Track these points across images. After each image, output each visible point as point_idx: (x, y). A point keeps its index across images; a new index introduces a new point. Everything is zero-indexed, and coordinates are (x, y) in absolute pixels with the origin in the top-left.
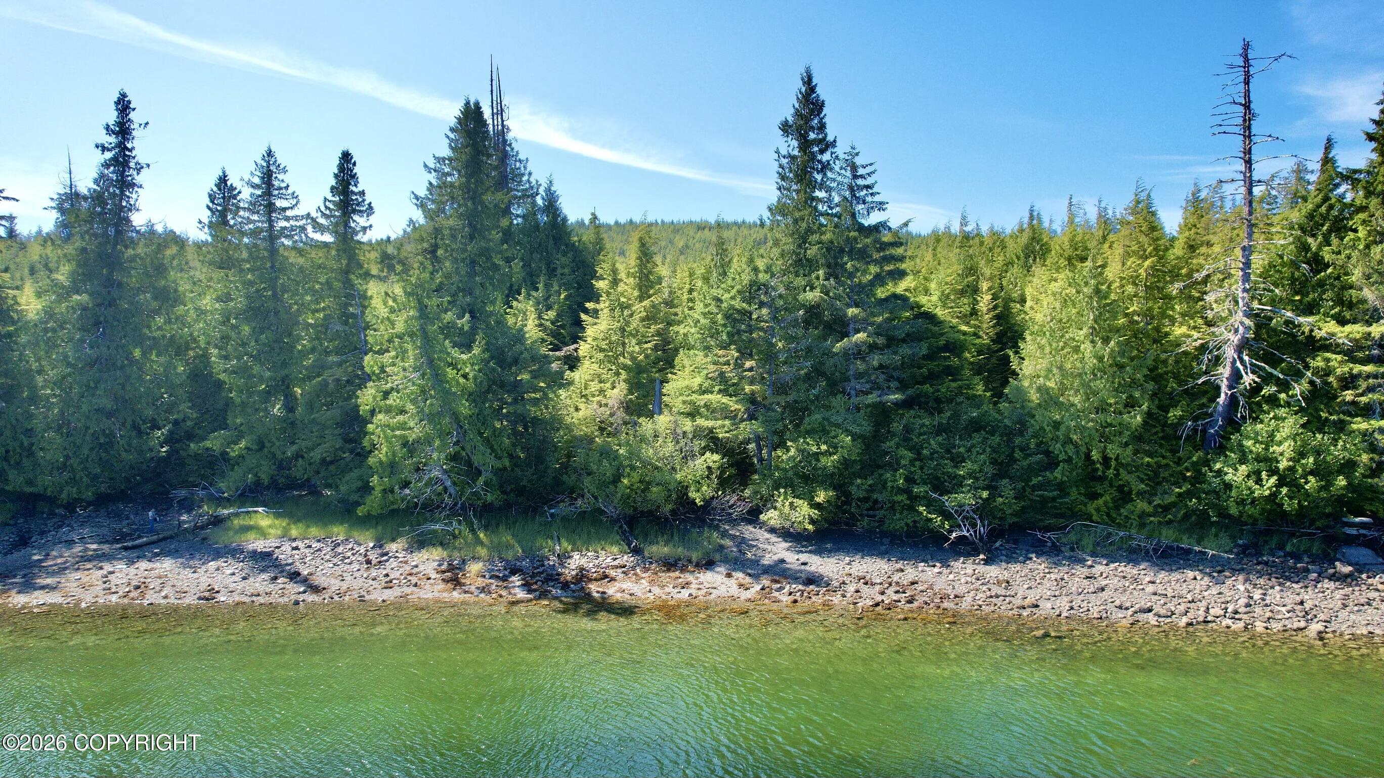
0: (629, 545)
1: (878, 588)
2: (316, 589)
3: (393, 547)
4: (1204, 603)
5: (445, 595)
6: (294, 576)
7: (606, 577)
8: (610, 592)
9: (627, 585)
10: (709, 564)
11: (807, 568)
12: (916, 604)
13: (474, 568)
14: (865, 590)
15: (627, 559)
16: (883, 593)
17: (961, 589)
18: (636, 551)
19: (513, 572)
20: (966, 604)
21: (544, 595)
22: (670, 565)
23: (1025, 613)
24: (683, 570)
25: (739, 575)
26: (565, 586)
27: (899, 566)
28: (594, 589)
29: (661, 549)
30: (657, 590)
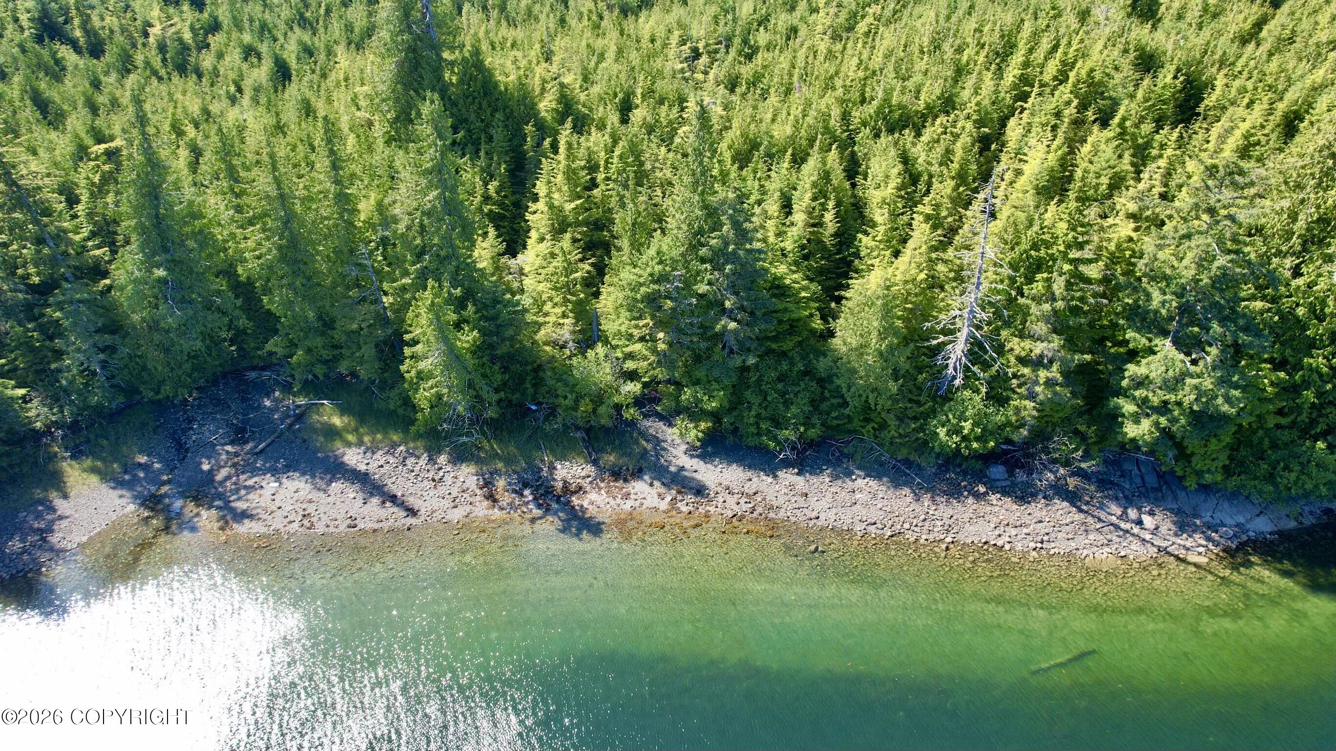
0: (590, 455)
1: (736, 496)
2: (412, 512)
3: (443, 459)
4: (902, 519)
5: (491, 512)
6: (393, 498)
7: (581, 488)
8: (585, 504)
9: (593, 496)
10: (638, 474)
11: (695, 476)
12: (755, 514)
13: (501, 483)
14: (728, 498)
15: (590, 469)
16: (738, 503)
17: (781, 500)
18: (595, 463)
19: (526, 485)
20: (782, 514)
21: (548, 510)
22: (618, 474)
23: (811, 523)
24: (626, 480)
25: (657, 483)
26: (558, 499)
27: (749, 474)
28: (575, 501)
29: (611, 458)
30: (612, 502)
